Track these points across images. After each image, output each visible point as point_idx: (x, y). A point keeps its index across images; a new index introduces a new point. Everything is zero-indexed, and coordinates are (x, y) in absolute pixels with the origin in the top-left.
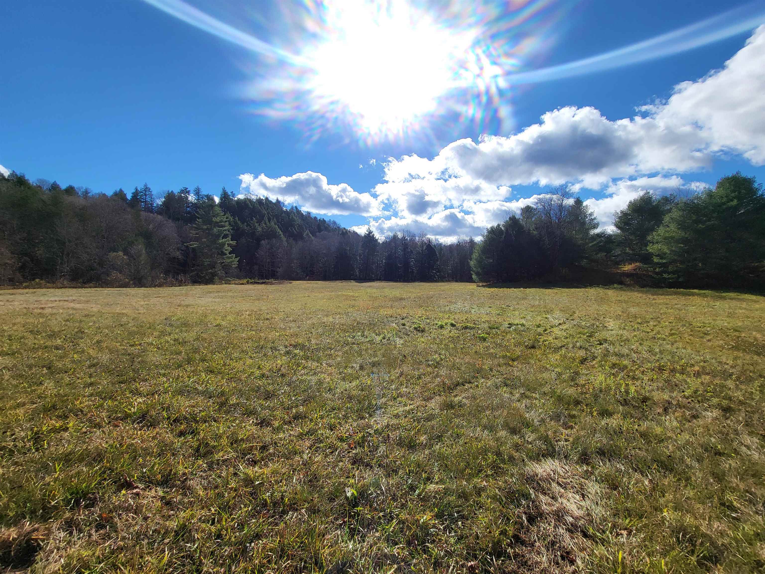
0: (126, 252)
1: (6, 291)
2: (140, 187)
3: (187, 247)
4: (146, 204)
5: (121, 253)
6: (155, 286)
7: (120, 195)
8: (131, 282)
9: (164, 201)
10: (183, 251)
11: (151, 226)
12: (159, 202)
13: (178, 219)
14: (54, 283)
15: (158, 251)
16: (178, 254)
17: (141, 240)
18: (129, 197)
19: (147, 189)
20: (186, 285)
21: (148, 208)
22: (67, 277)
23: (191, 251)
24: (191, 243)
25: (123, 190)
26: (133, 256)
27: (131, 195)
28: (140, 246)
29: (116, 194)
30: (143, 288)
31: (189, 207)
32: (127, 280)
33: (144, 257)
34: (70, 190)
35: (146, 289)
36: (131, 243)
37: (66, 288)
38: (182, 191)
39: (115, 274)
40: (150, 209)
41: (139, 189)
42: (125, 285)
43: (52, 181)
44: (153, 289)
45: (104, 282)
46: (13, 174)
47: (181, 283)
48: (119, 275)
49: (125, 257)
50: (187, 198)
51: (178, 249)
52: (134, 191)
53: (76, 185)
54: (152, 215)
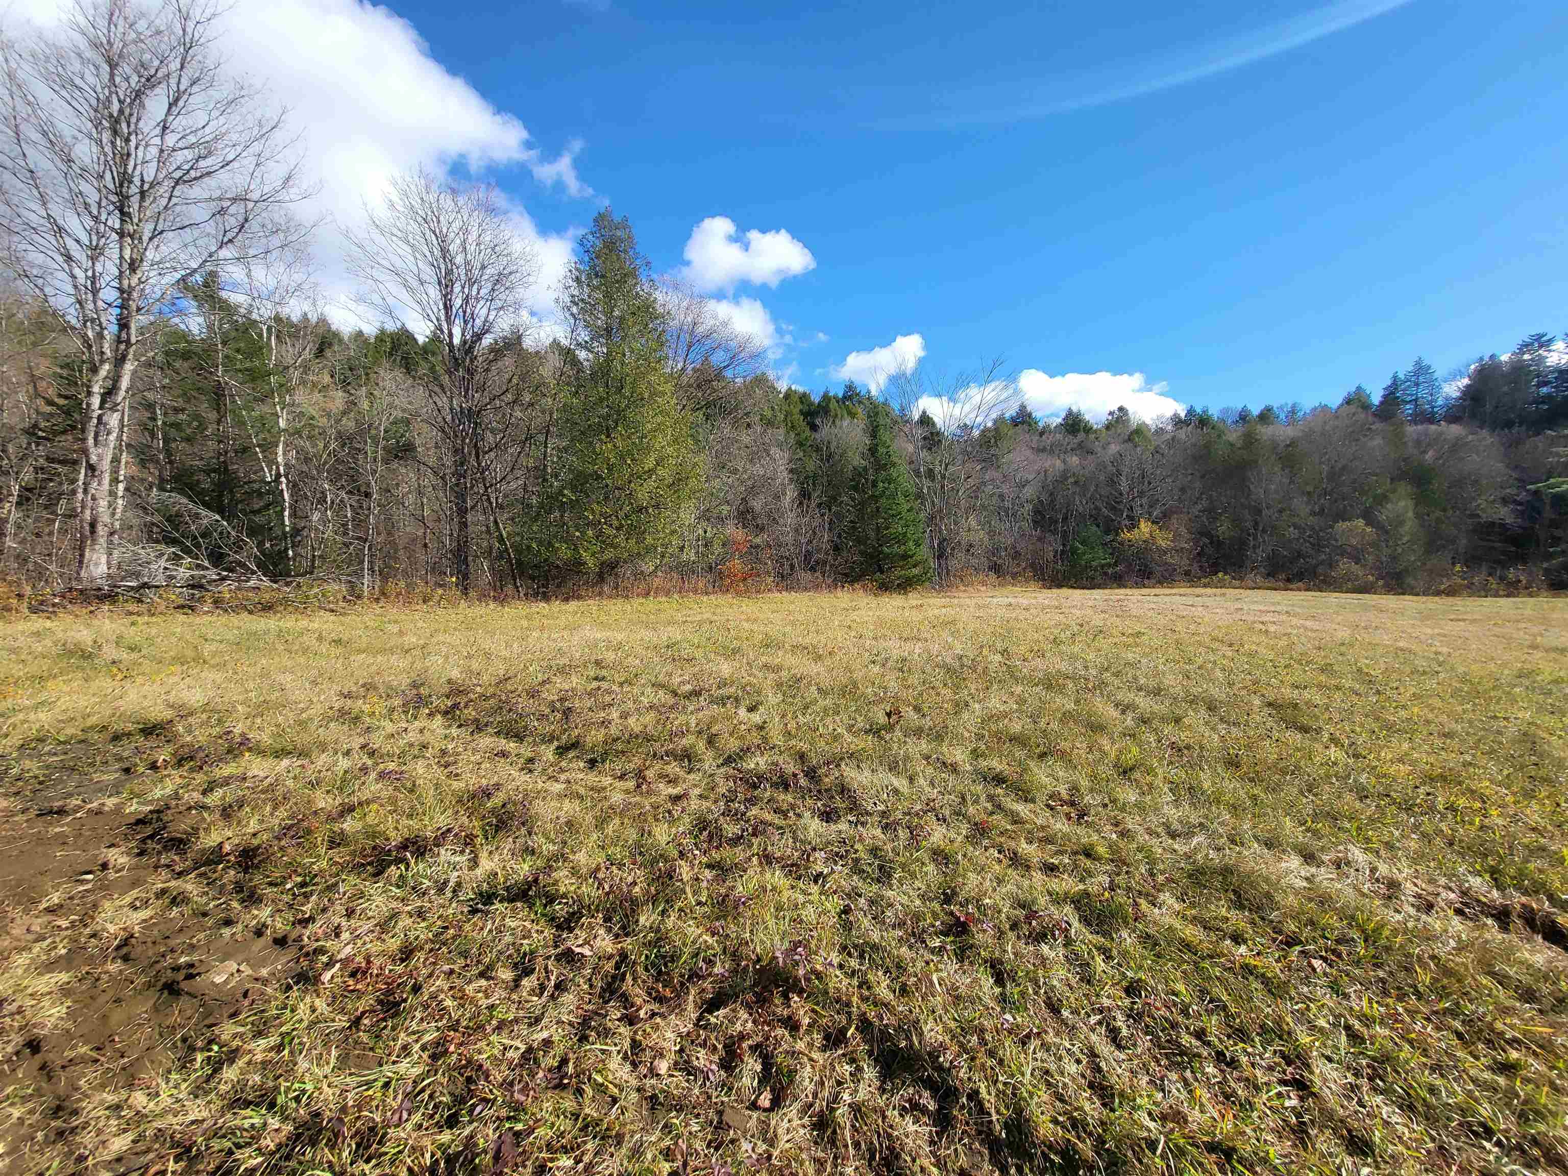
0: (1370, 520)
1: (1182, 591)
2: (1404, 369)
3: (1536, 493)
4: (1416, 406)
5: (1361, 522)
6: (1438, 593)
7: (1357, 400)
8: (1381, 583)
9: (1468, 386)
10: (1520, 504)
11: (1429, 456)
12: (1452, 389)
13: (1509, 424)
14: (1241, 579)
15: (1444, 510)
16: (1505, 514)
17: (1404, 488)
18: (1376, 399)
19: (1421, 370)
20: (1530, 595)
21: (1423, 413)
22: (1262, 569)
23: (1548, 501)
24: (1552, 481)
25: (1364, 386)
26: (1383, 527)
27: (1382, 393)
28: (1402, 504)
29: (1348, 401)
30: (1407, 597)
31: (1545, 384)
32: (1371, 578)
33: (1410, 525)
34: (1266, 416)
35: (1415, 598)
36: (1382, 500)
37: (1259, 588)
38: (1525, 347)
39: (1345, 566)
40: (1426, 417)
41: (1401, 376)
42: (1365, 589)
43: (1240, 407)
44: (1437, 599)
45: (1324, 581)
46: (1190, 412)
47: (1512, 589)
48: (1354, 567)
49: (1369, 530)
50: (1542, 359)
51: (1505, 501)
52: (1389, 382)
53: (1275, 403)
54: (1433, 427)
